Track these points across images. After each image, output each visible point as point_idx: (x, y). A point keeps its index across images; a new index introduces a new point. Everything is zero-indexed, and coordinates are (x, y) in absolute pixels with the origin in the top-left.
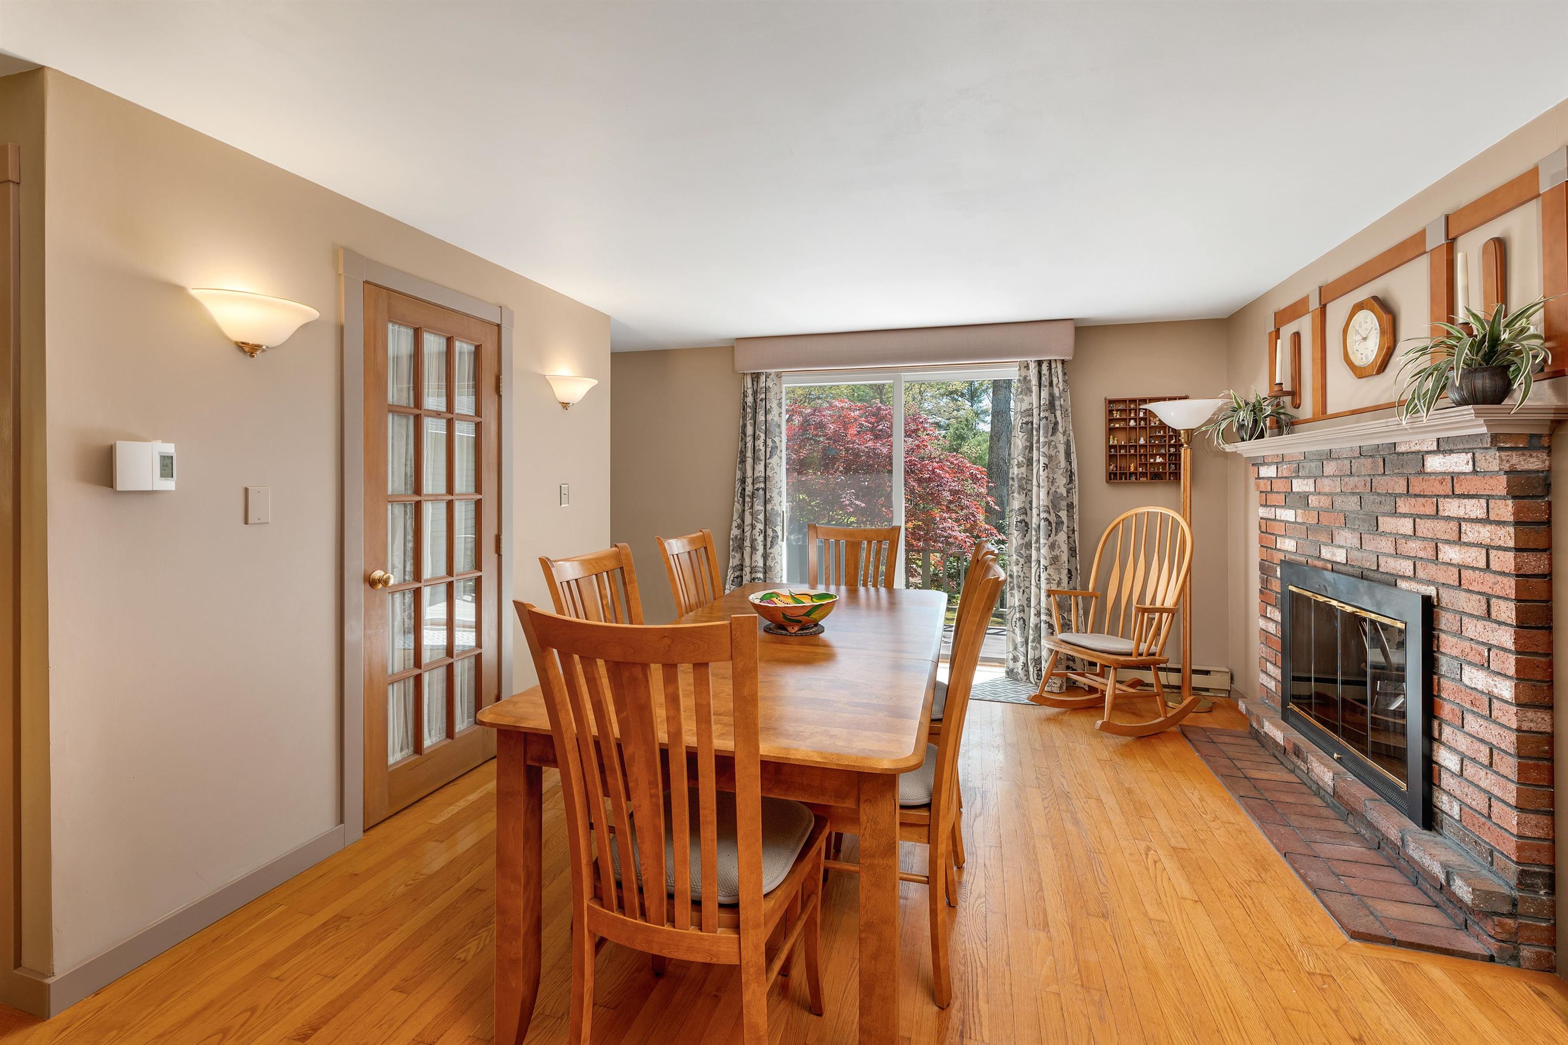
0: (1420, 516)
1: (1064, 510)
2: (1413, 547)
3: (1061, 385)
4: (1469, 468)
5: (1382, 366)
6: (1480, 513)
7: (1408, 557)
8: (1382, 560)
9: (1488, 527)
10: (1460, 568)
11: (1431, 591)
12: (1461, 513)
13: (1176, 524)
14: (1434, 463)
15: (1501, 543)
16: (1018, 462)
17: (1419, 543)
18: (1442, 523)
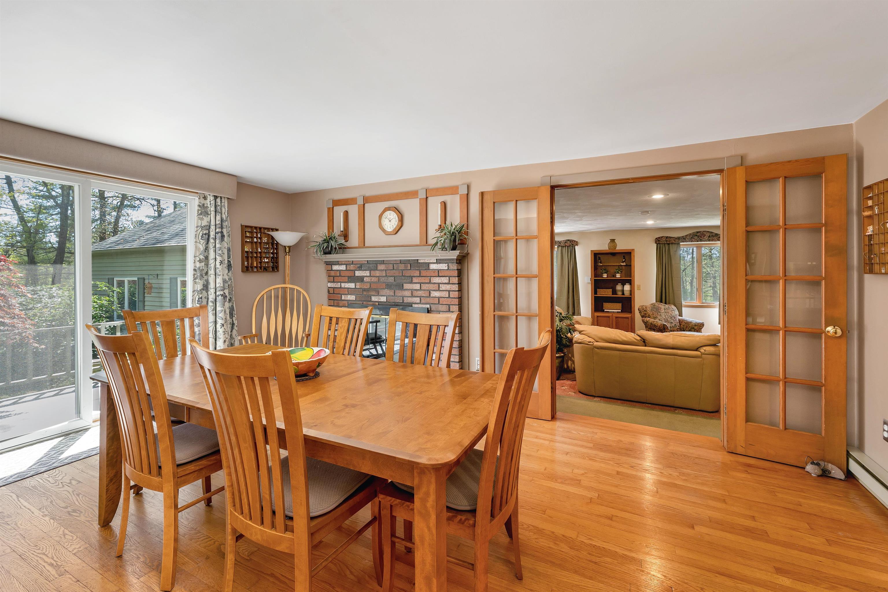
0: (423, 283)
1: (226, 289)
2: (420, 293)
3: (226, 214)
4: (447, 268)
5: (397, 231)
6: (447, 281)
7: (418, 297)
8: (405, 299)
9: (449, 285)
10: (439, 298)
11: (428, 306)
12: (440, 281)
13: (299, 292)
14: (433, 267)
15: (454, 289)
16: (200, 259)
17: (422, 292)
18: (432, 285)
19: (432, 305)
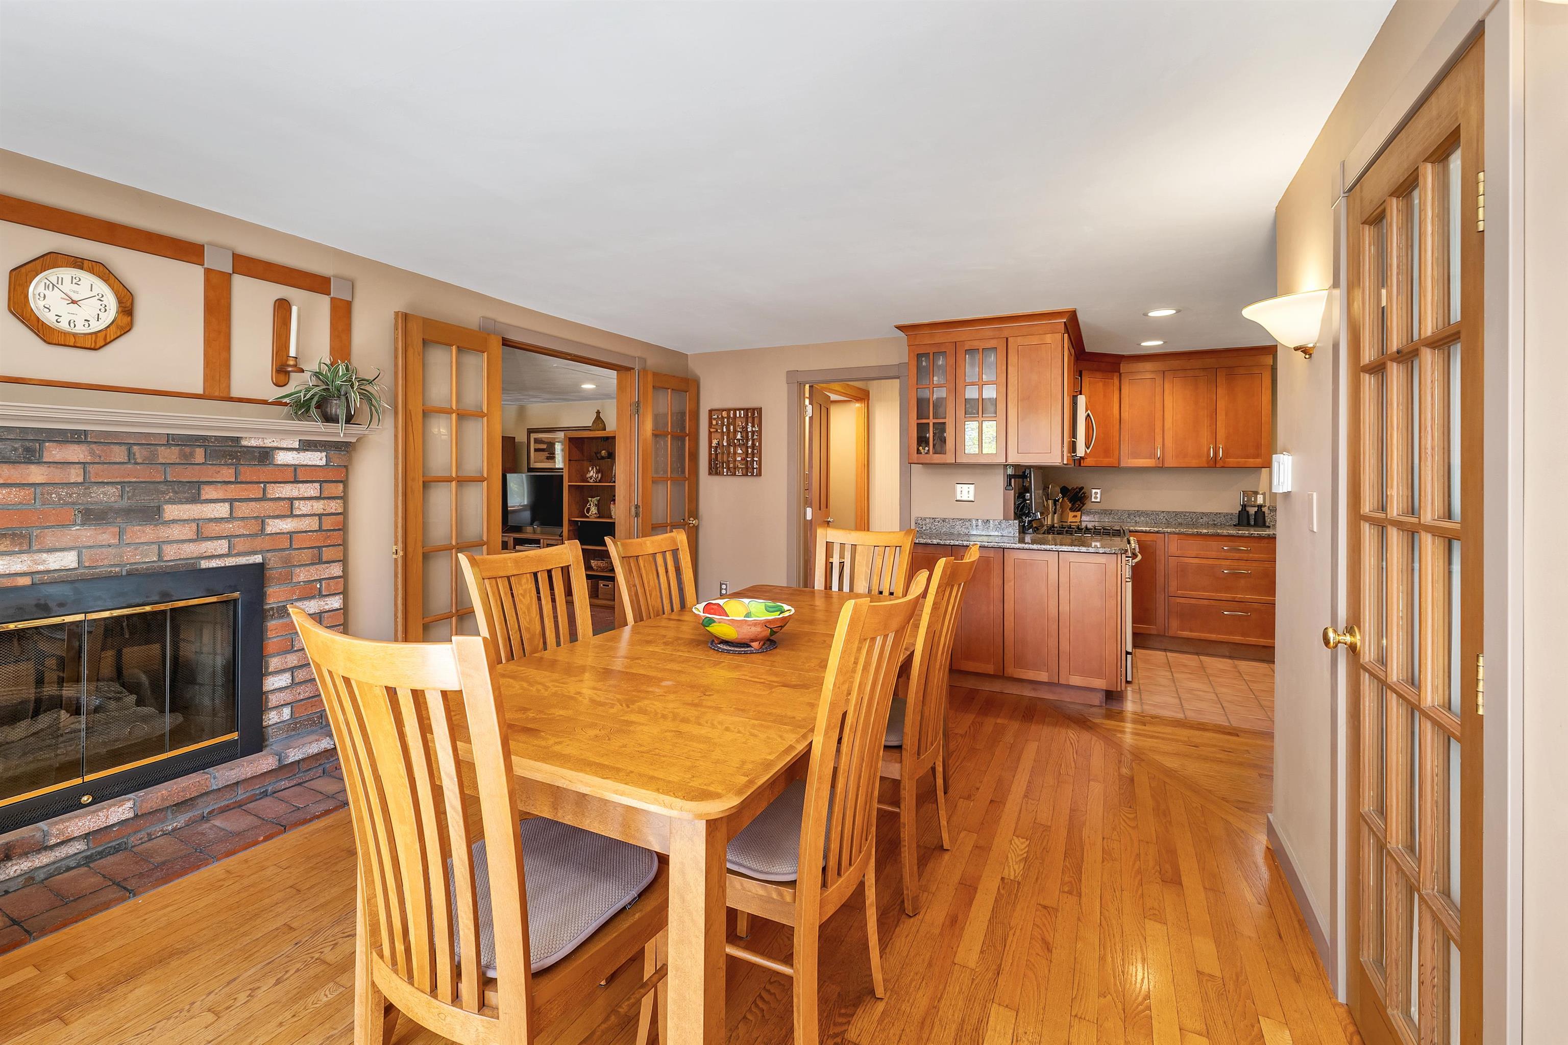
0: (238, 500)
2: (228, 528)
4: (322, 462)
5: (104, 339)
6: (313, 493)
7: (221, 538)
9: (322, 502)
11: (255, 559)
12: (295, 494)
15: (330, 511)
17: (236, 523)
18: (271, 504)
19: (269, 555)
